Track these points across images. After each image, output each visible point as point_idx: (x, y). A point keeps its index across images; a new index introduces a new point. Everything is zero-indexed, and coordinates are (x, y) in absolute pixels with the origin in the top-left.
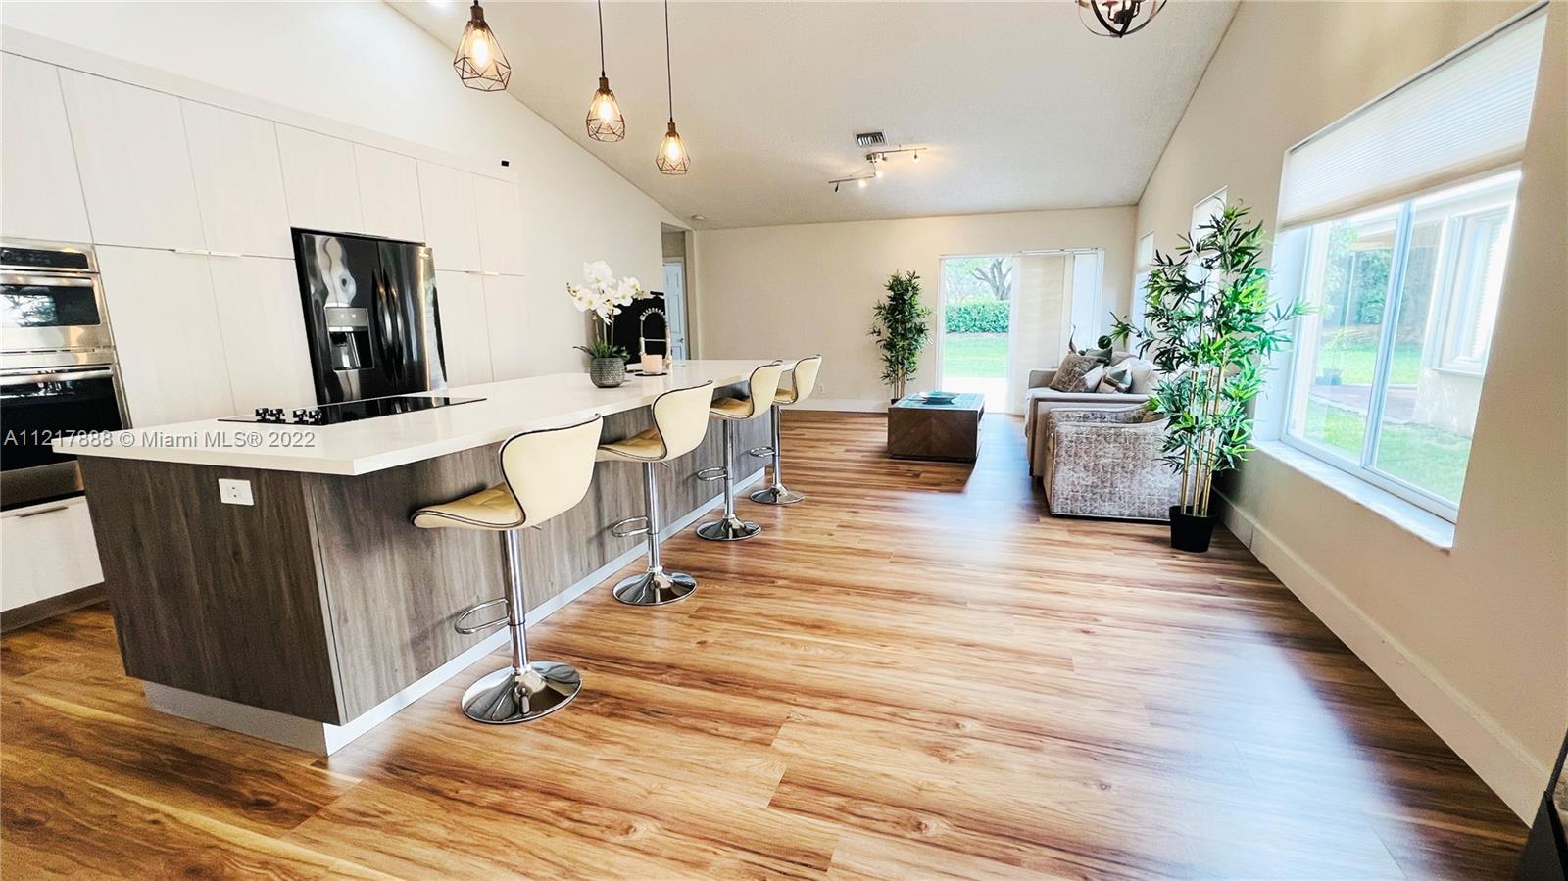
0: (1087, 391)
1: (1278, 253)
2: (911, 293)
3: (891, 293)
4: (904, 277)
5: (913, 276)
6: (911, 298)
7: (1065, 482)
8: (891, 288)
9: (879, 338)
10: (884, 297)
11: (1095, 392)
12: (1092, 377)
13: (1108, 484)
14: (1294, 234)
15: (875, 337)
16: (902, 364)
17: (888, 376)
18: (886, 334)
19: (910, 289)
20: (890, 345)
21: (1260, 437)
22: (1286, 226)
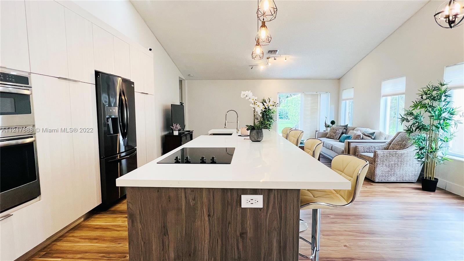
7: (379, 171)
13: (393, 171)
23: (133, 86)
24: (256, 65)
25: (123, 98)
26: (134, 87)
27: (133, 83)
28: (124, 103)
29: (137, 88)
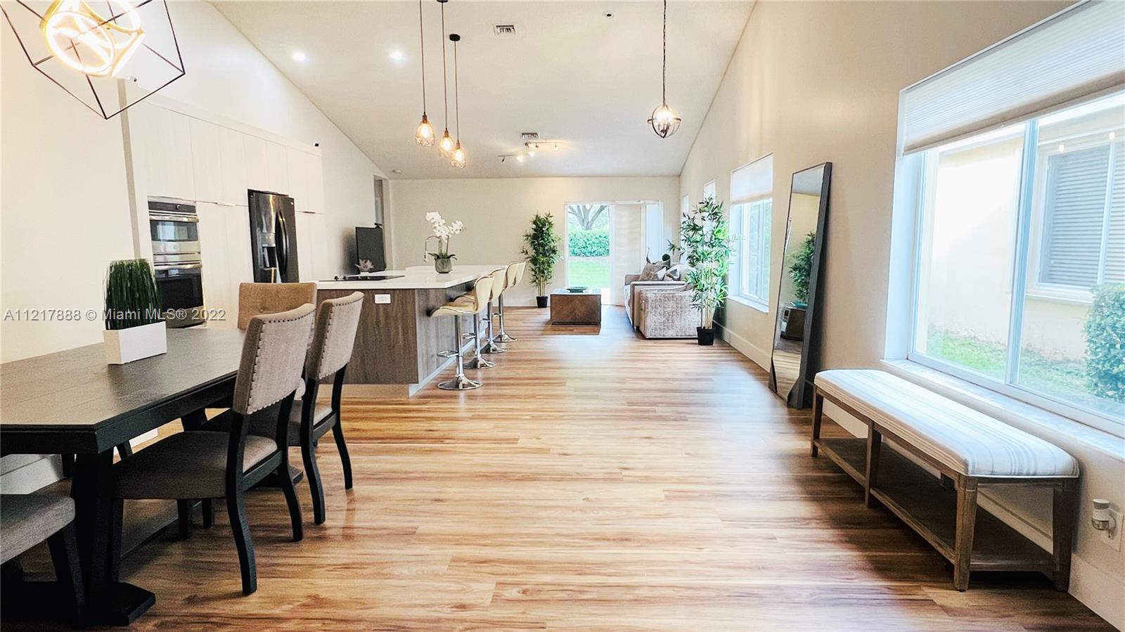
0: (658, 280)
1: (731, 215)
2: (547, 227)
3: (534, 226)
4: (542, 216)
5: (549, 215)
6: (547, 230)
7: (652, 323)
8: (535, 223)
9: (527, 256)
10: (530, 229)
11: (663, 280)
12: (662, 273)
13: (670, 321)
14: (737, 206)
15: (524, 256)
16: (543, 273)
17: (535, 281)
18: (532, 252)
19: (547, 224)
20: (534, 261)
21: (731, 296)
22: (734, 203)
23: (292, 203)
24: (511, 155)
25: (281, 219)
26: (293, 205)
27: (292, 200)
28: (282, 226)
29: (298, 207)
